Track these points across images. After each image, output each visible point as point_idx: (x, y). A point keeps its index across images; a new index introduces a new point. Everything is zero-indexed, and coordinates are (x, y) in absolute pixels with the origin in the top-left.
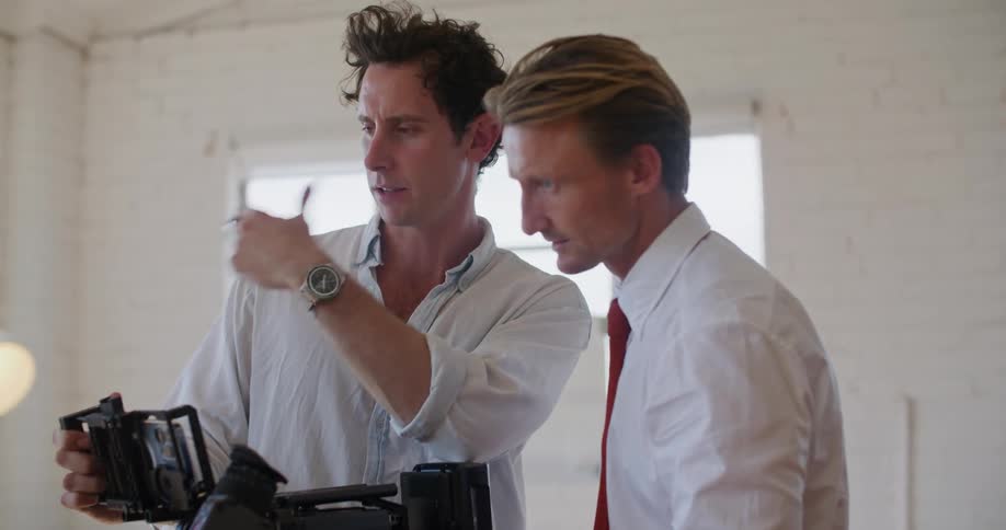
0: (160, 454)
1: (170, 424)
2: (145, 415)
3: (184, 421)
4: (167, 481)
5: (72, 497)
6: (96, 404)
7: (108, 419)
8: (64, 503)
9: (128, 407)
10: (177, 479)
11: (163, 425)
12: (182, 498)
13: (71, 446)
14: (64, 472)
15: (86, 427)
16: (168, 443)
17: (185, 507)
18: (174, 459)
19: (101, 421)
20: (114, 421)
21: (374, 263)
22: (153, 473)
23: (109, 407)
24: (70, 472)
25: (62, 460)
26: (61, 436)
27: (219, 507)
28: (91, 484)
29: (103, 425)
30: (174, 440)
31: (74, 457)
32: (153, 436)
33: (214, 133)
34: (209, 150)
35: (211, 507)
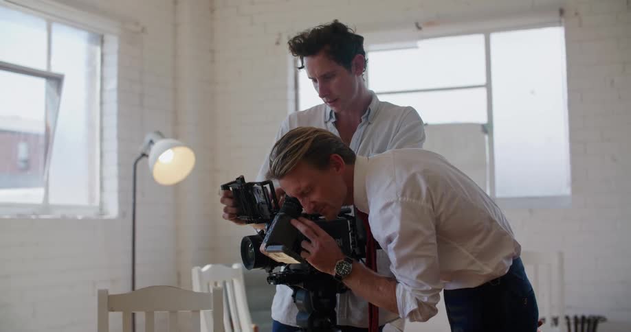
0: (259, 198)
1: (263, 187)
2: (253, 184)
3: (268, 186)
4: (262, 209)
5: (227, 215)
6: (234, 179)
7: (239, 185)
8: (224, 217)
9: (247, 181)
10: (266, 207)
11: (260, 188)
12: (268, 214)
13: (226, 196)
14: (224, 206)
15: (231, 189)
16: (262, 194)
17: (269, 217)
18: (264, 200)
19: (237, 186)
20: (242, 186)
21: (333, 120)
22: (257, 205)
23: (239, 181)
24: (225, 206)
25: (222, 201)
26: (222, 192)
27: (281, 217)
28: (234, 210)
29: (238, 188)
30: (264, 192)
31: (227, 200)
32: (256, 192)
33: (280, 34)
34: (278, 43)
35: (278, 217)
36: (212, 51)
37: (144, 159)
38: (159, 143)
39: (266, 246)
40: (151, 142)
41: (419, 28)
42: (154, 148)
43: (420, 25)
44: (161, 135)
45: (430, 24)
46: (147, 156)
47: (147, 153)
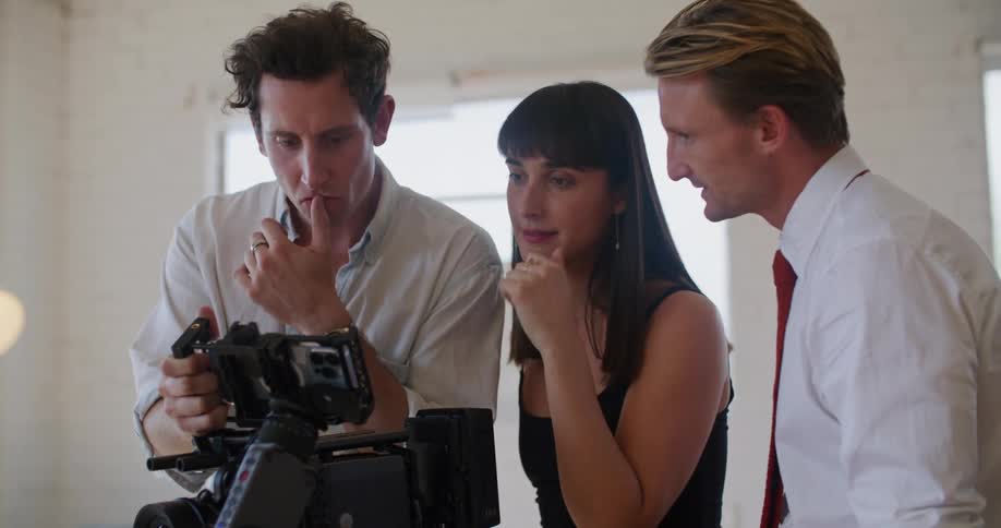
35: (258, 456)
41: (455, 82)
43: (459, 77)
45: (478, 73)
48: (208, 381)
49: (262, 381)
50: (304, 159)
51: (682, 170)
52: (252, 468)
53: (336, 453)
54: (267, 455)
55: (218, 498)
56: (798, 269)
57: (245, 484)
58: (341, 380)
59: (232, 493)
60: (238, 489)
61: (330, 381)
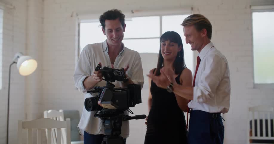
33: (73, 12)
34: (72, 16)
35: (105, 90)
36: (43, 18)
37: (15, 64)
38: (22, 58)
39: (101, 102)
40: (18, 57)
41: (133, 12)
42: (19, 60)
43: (133, 11)
44: (23, 54)
45: (137, 11)
46: (16, 63)
47: (16, 61)
48: (100, 74)
49: (109, 75)
50: (114, 33)
51: (189, 42)
52: (104, 92)
53: (116, 91)
54: (107, 90)
55: (98, 96)
56: (201, 59)
57: (103, 94)
58: (121, 75)
59: (101, 96)
60: (102, 95)
61: (119, 75)
